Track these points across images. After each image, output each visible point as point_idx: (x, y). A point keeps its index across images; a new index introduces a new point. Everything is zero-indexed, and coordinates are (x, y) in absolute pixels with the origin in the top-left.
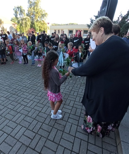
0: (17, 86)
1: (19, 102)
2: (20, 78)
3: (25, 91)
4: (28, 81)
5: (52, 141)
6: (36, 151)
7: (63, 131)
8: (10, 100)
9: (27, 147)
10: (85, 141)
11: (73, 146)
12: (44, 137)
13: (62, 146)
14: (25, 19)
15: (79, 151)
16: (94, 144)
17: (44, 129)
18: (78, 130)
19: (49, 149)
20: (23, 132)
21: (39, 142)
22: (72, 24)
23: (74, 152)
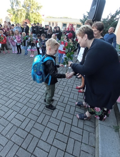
0: (10, 74)
1: (11, 89)
2: (13, 67)
3: (17, 79)
4: (21, 70)
5: (40, 124)
6: (26, 131)
7: (51, 116)
8: (3, 87)
9: (18, 127)
10: (69, 124)
11: (58, 128)
12: (33, 120)
13: (49, 128)
14: (21, 10)
15: (64, 131)
16: (77, 126)
17: (33, 113)
18: (64, 115)
19: (37, 130)
20: (14, 115)
21: (29, 124)
22: (66, 18)
23: (59, 132)
